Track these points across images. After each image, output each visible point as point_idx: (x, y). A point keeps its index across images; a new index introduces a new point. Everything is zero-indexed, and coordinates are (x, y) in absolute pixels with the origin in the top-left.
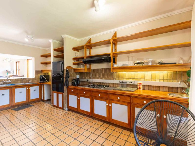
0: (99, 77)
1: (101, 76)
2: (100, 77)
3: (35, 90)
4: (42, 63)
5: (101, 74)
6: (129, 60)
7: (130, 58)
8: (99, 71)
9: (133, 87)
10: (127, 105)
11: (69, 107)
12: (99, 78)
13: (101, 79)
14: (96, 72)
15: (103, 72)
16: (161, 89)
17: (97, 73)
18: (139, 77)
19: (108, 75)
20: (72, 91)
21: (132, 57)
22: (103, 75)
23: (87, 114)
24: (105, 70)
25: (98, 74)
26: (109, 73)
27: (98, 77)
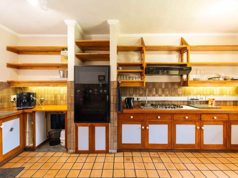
0: (156, 93)
1: (160, 92)
2: (158, 94)
3: (12, 130)
4: (10, 66)
5: (160, 90)
6: (196, 74)
7: (198, 72)
8: (157, 86)
9: (201, 103)
10: (223, 124)
11: (123, 146)
12: (156, 95)
13: (160, 96)
14: (151, 87)
15: (163, 87)
16: (228, 104)
17: (153, 87)
18: (208, 93)
19: (170, 90)
20: (132, 117)
21: (200, 70)
22: (163, 91)
23: (162, 148)
24: (166, 84)
25: (154, 89)
26: (171, 88)
27: (154, 93)
